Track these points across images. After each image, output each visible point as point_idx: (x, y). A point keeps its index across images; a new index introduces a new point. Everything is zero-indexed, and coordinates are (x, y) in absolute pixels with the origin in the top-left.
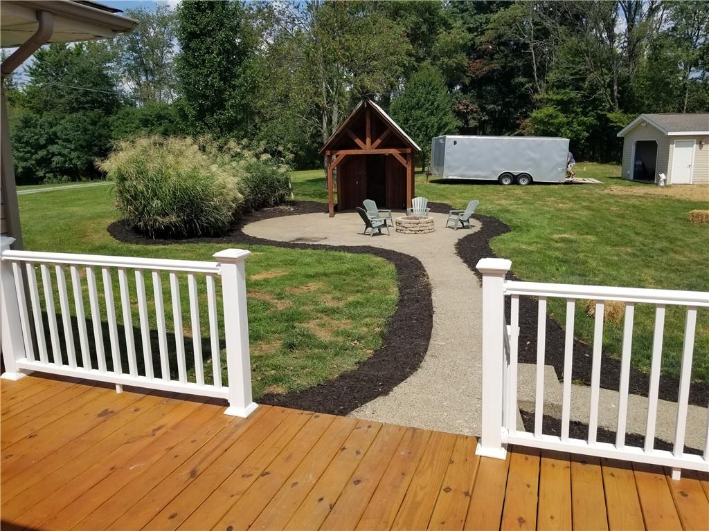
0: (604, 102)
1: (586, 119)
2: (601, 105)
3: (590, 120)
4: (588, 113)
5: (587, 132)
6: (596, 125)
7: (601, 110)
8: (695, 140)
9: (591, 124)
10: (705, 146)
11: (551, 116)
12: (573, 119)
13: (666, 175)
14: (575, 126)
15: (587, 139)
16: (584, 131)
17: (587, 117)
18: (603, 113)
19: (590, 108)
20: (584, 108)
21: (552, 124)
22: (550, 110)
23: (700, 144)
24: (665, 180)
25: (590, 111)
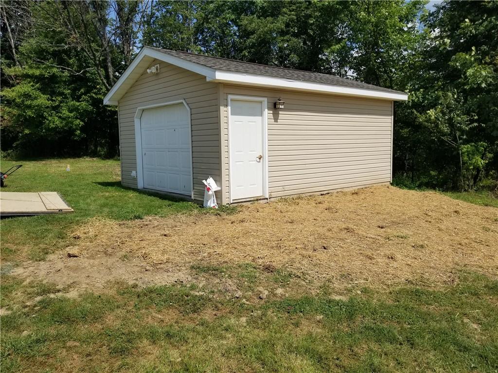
0: (99, 84)
1: (78, 104)
2: (96, 88)
3: (83, 105)
4: (80, 97)
5: (82, 121)
6: (92, 112)
7: (94, 93)
8: (265, 100)
9: (85, 111)
10: (283, 115)
11: (27, 96)
12: (61, 102)
13: (218, 180)
14: (65, 112)
15: (82, 129)
16: (77, 118)
17: (79, 101)
18: (99, 96)
19: (82, 90)
20: (74, 90)
21: (29, 107)
22: (25, 87)
23: (275, 107)
24: (218, 194)
25: (82, 94)
